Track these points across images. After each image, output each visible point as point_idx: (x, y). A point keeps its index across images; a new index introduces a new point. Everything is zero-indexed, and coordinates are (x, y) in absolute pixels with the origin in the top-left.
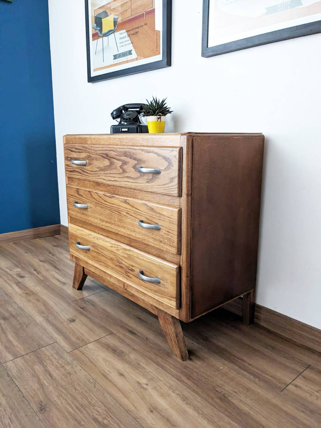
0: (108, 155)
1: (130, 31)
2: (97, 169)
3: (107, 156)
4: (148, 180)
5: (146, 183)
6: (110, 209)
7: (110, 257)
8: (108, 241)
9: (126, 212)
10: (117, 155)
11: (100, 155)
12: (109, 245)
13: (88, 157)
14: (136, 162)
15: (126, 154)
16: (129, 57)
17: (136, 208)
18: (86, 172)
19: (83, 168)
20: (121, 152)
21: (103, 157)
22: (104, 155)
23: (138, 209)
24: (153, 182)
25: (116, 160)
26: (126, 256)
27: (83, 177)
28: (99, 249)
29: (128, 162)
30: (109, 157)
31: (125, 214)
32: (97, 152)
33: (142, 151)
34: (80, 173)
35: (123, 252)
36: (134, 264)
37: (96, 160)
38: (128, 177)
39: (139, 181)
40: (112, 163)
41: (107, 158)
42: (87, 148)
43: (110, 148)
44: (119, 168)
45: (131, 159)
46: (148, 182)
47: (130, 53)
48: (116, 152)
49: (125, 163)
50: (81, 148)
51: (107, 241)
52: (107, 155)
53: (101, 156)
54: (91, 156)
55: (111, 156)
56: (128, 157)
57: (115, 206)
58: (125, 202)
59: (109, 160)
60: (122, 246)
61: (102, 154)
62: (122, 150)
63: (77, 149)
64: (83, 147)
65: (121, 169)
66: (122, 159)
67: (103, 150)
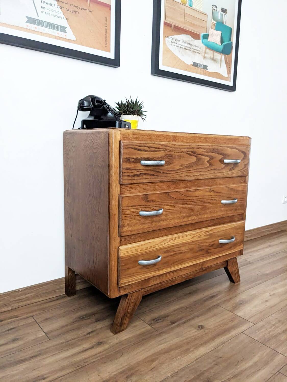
0: (196, 152)
1: (63, 2)
2: (180, 167)
3: (194, 154)
4: (231, 169)
5: (229, 171)
6: (193, 202)
7: (190, 249)
8: (189, 235)
9: (210, 199)
10: (205, 152)
11: (185, 153)
12: (189, 237)
13: (169, 156)
14: (222, 156)
15: (214, 151)
16: (62, 34)
17: (219, 193)
18: (162, 173)
19: (158, 169)
20: (210, 149)
21: (189, 155)
22: (190, 153)
23: (221, 193)
24: (234, 170)
25: (204, 156)
26: (208, 237)
27: (158, 179)
28: (176, 250)
29: (215, 158)
30: (197, 154)
31: (209, 201)
32: (181, 150)
33: (228, 148)
34: (153, 175)
35: (205, 235)
36: (214, 240)
37: (180, 158)
38: (214, 169)
39: (223, 171)
40: (199, 160)
41: (193, 156)
42: (168, 147)
43: (199, 145)
44: (206, 162)
45: (218, 154)
46: (230, 170)
47: (63, 29)
48: (204, 149)
49: (212, 158)
50: (158, 146)
51: (187, 236)
52: (194, 152)
53: (187, 153)
54: (173, 154)
55: (199, 153)
56: (216, 153)
57: (200, 197)
58: (211, 191)
59: (196, 157)
60: (204, 231)
61: (188, 151)
62: (211, 147)
63: (149, 147)
64: (162, 145)
65: (208, 164)
66: (210, 155)
67: (191, 148)
